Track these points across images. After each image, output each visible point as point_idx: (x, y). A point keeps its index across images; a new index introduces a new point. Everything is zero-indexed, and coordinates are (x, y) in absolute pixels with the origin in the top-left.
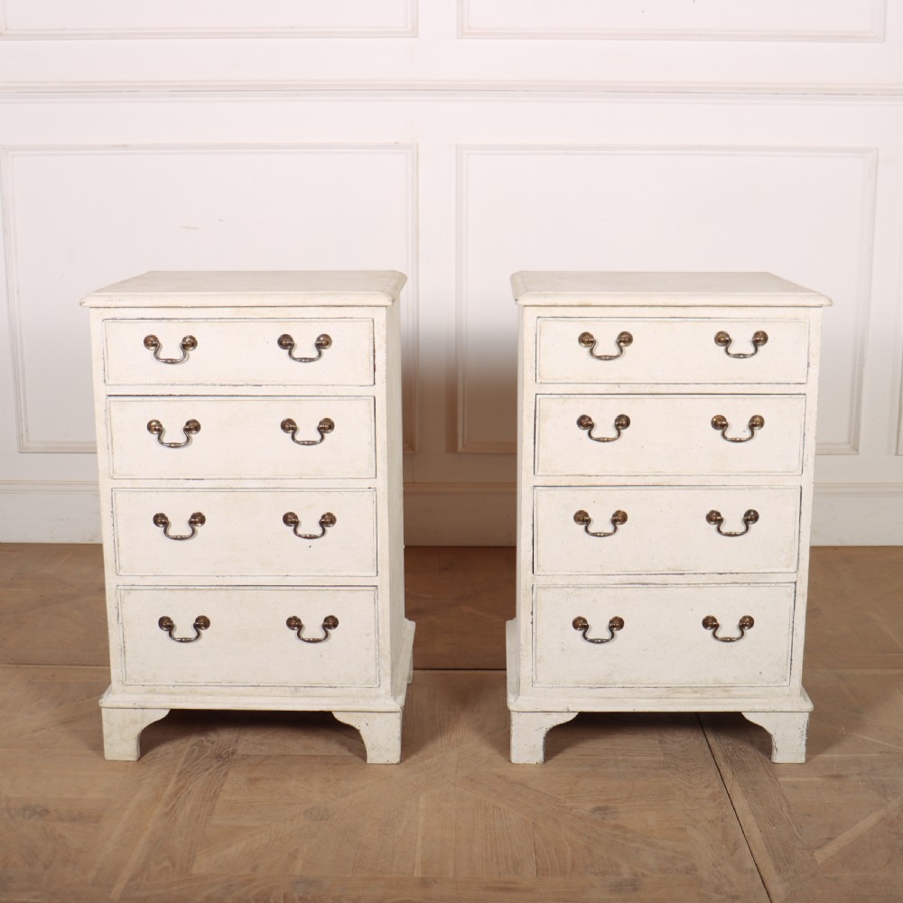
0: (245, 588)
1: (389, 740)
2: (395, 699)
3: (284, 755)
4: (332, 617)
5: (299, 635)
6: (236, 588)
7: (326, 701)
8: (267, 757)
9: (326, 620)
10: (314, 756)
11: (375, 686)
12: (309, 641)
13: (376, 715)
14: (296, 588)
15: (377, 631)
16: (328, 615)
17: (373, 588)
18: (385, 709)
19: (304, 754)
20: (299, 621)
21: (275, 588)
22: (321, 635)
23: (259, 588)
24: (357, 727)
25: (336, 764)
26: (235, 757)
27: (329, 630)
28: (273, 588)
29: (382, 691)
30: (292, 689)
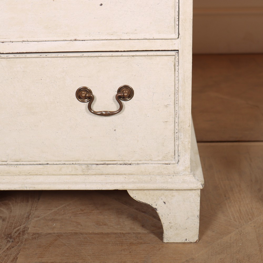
0: (28, 55)
1: (188, 218)
2: (194, 175)
3: (76, 234)
4: (126, 87)
5: (90, 108)
6: (18, 55)
7: (121, 178)
8: (59, 236)
9: (120, 90)
10: (108, 234)
11: (174, 162)
12: (102, 114)
13: (175, 193)
14: (85, 54)
15: (176, 102)
16: (121, 85)
17: (173, 53)
18: (185, 186)
19: (97, 231)
20: (90, 92)
21: (62, 55)
22: (114, 107)
23: (44, 55)
24: (154, 206)
25: (131, 244)
26: (26, 236)
27: (123, 102)
28: (60, 55)
29: (180, 168)
30: (84, 167)
